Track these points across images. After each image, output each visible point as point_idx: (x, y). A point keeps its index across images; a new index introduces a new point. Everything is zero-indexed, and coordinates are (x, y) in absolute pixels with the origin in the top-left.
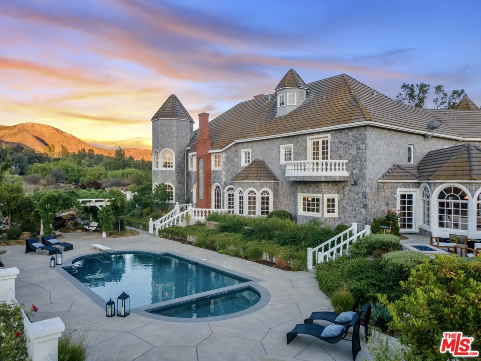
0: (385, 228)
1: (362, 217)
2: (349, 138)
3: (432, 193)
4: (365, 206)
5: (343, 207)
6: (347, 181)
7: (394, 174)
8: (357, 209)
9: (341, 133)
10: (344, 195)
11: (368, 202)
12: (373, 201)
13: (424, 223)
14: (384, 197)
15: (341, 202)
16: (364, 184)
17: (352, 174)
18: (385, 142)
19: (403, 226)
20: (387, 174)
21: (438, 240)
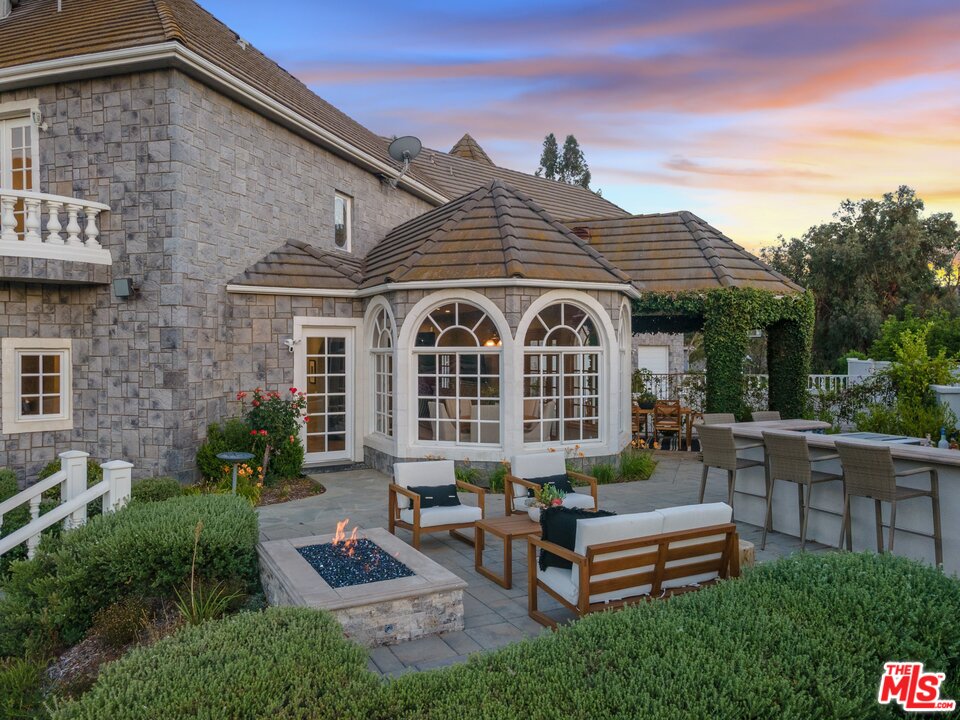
0: (235, 461)
1: (160, 424)
2: (110, 116)
3: (399, 326)
4: (172, 380)
5: (91, 387)
6: (105, 286)
7: (287, 269)
8: (143, 393)
9: (77, 94)
10: (97, 342)
11: (181, 362)
12: (206, 361)
13: (379, 429)
14: (250, 346)
15: (84, 368)
16: (169, 293)
17: (124, 257)
18: (253, 157)
19: (315, 444)
20: (263, 268)
21: (417, 502)
